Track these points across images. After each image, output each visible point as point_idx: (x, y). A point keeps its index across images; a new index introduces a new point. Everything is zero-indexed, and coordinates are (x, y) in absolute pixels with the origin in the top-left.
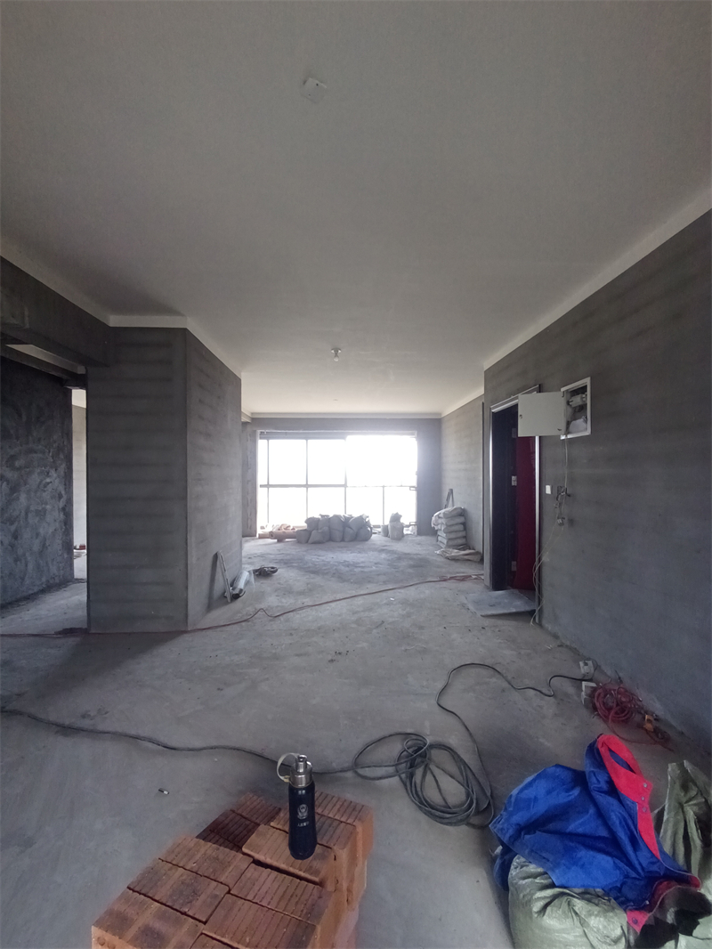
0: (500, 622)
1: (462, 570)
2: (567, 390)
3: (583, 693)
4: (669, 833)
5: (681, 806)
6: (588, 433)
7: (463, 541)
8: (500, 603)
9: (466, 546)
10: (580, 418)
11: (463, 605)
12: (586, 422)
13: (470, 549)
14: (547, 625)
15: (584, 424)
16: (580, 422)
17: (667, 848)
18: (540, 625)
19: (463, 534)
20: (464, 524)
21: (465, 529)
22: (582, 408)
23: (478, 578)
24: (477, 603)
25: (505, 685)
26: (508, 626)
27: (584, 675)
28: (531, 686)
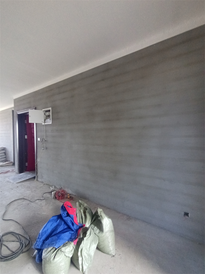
0: (23, 183)
1: (5, 169)
2: (44, 110)
3: (53, 195)
4: (79, 218)
5: (80, 211)
6: (51, 123)
7: (5, 159)
8: (22, 177)
9: (6, 161)
10: (48, 119)
11: (8, 182)
12: (50, 120)
13: (8, 161)
14: (39, 180)
15: (50, 121)
16: (48, 120)
17: (79, 222)
18: (37, 180)
19: (5, 156)
20: (5, 153)
21: (5, 154)
22: (49, 116)
23: (13, 171)
24: (14, 179)
25: (28, 202)
26: (27, 183)
27: (52, 190)
28: (37, 199)
